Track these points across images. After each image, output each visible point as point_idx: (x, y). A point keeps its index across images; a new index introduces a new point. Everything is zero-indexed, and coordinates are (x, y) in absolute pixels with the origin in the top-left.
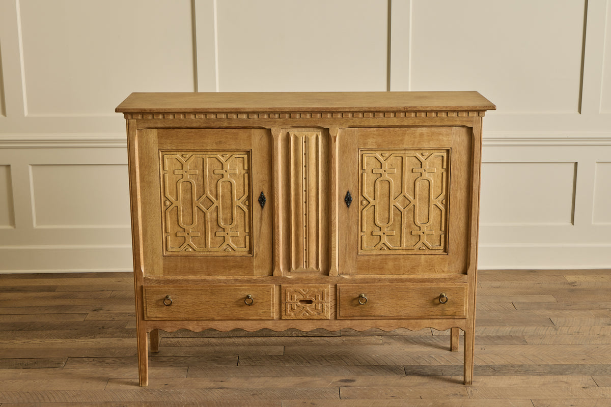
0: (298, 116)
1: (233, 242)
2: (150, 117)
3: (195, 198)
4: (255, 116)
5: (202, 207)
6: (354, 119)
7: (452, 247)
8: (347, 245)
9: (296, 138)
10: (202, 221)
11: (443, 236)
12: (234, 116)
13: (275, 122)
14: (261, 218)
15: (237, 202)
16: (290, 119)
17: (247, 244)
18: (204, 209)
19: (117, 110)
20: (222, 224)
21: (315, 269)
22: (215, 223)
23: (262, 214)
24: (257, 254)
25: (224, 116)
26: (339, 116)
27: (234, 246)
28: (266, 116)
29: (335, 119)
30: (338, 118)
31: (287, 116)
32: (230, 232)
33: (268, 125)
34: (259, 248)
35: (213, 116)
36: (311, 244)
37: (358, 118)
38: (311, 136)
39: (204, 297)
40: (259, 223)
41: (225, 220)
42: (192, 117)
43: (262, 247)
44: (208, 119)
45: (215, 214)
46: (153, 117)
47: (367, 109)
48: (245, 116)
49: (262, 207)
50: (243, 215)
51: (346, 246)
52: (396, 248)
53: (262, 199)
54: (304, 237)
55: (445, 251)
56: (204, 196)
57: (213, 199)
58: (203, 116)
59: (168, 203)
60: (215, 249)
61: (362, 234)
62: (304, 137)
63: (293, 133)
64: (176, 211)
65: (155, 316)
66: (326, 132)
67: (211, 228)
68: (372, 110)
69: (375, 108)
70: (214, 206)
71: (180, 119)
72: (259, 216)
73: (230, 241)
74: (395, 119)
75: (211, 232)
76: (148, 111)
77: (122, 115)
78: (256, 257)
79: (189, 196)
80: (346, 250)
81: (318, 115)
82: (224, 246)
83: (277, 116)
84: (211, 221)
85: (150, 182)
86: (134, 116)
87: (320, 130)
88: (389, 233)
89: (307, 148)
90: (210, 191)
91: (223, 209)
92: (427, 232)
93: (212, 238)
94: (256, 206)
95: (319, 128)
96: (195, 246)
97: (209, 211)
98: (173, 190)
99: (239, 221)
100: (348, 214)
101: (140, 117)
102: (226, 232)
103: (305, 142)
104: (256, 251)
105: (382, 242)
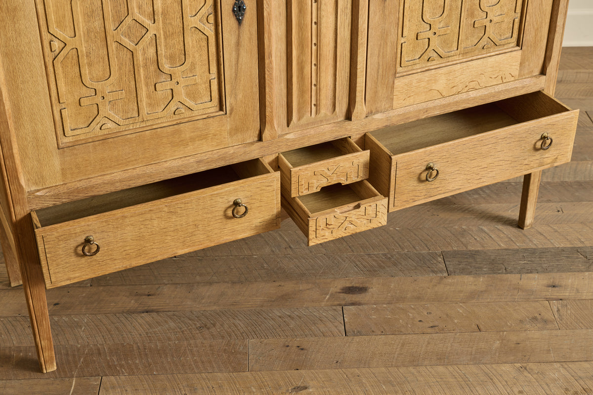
1: (188, 95)
3: (110, 27)
5: (126, 41)
7: (528, 37)
8: (381, 64)
10: (129, 66)
11: (517, 21)
14: (238, 44)
15: (192, 21)
17: (215, 94)
18: (130, 45)
20: (166, 66)
21: (329, 114)
22: (153, 68)
23: (239, 36)
24: (232, 110)
27: (190, 103)
32: (181, 80)
34: (236, 98)
36: (323, 75)
40: (234, 53)
41: (171, 58)
43: (240, 96)
45: (152, 51)
49: (240, 22)
50: (205, 43)
51: (379, 65)
52: (450, 54)
53: (239, 7)
54: (314, 62)
55: (518, 45)
56: (129, 20)
57: (147, 22)
59: (57, 45)
60: (156, 116)
61: (402, 40)
64: (75, 57)
65: (66, 277)
67: (146, 78)
70: (150, 35)
72: (233, 41)
73: (181, 94)
75: (147, 85)
78: (231, 114)
79: (97, 24)
80: (378, 72)
82: (172, 107)
84: (145, 66)
85: (15, 9)
88: (442, 32)
90: (140, 7)
91: (165, 38)
92: (495, 19)
93: (149, 96)
94: (228, 20)
96: (117, 118)
97: (141, 45)
98: (64, 17)
99: (197, 55)
100: (384, 11)
102: (174, 81)
104: (231, 104)
105: (431, 48)
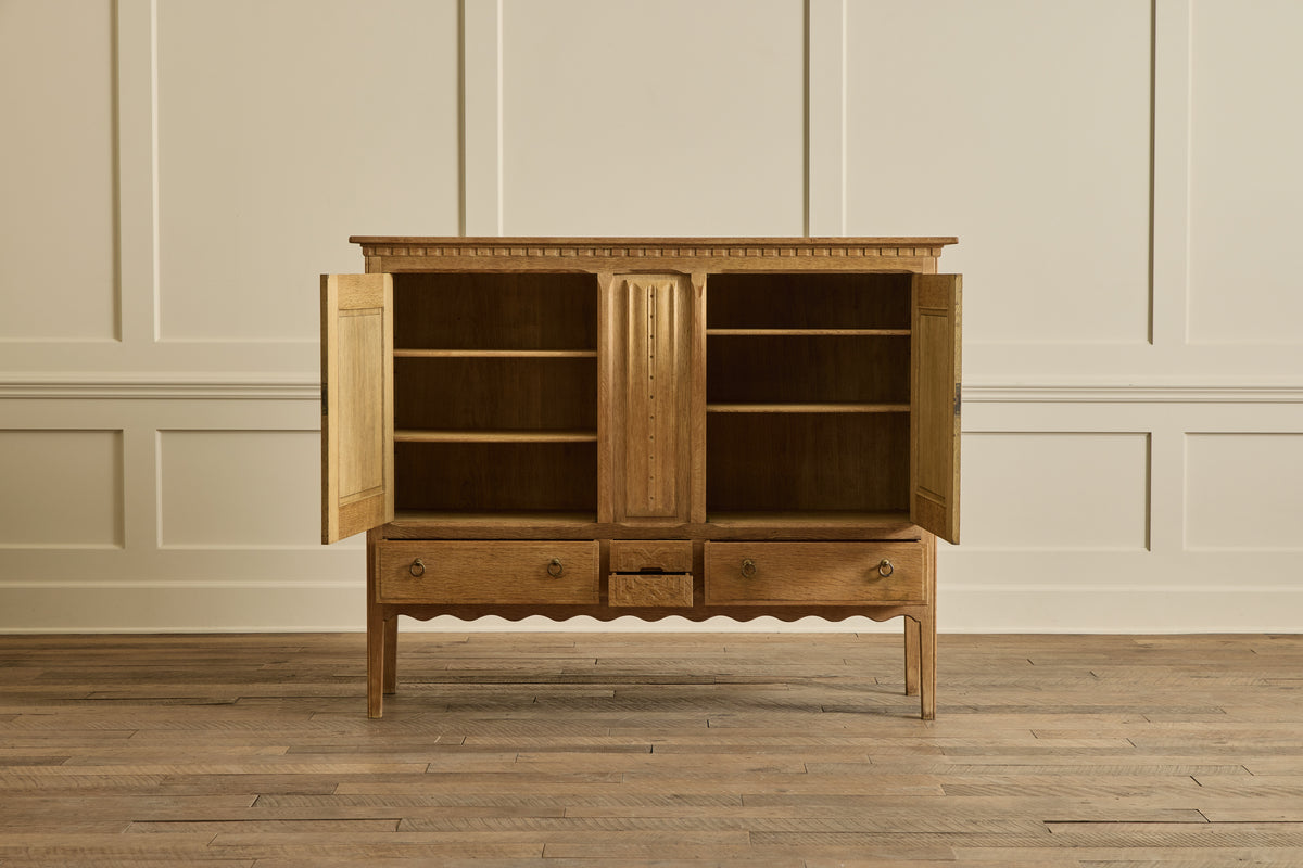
0: (640, 253)
2: (404, 252)
4: (573, 253)
6: (732, 258)
9: (638, 290)
12: (539, 253)
13: (604, 263)
16: (627, 259)
19: (352, 240)
21: (667, 511)
25: (522, 252)
26: (707, 253)
28: (589, 253)
29: (700, 258)
30: (705, 257)
31: (624, 252)
33: (593, 267)
35: (505, 252)
37: (738, 256)
38: (662, 286)
39: (479, 562)
42: (471, 252)
44: (497, 257)
46: (409, 253)
47: (751, 242)
48: (555, 253)
58: (488, 252)
62: (650, 288)
63: (633, 281)
65: (394, 595)
66: (686, 279)
68: (759, 242)
69: (763, 239)
71: (451, 256)
74: (797, 260)
76: (402, 241)
77: (358, 248)
81: (674, 252)
83: (607, 252)
86: (379, 251)
87: (676, 277)
89: (656, 306)
95: (675, 273)
101: (387, 252)
103: (652, 296)
